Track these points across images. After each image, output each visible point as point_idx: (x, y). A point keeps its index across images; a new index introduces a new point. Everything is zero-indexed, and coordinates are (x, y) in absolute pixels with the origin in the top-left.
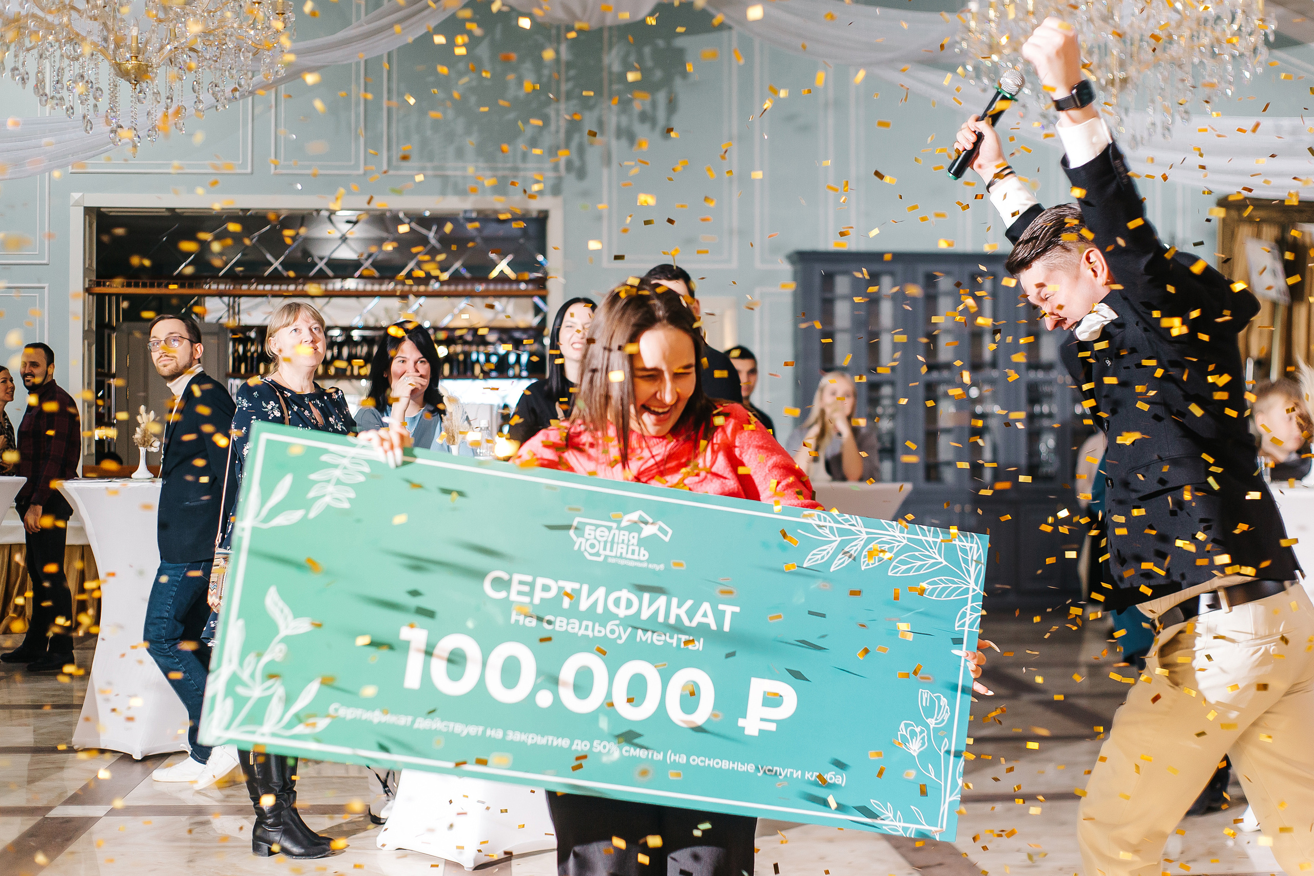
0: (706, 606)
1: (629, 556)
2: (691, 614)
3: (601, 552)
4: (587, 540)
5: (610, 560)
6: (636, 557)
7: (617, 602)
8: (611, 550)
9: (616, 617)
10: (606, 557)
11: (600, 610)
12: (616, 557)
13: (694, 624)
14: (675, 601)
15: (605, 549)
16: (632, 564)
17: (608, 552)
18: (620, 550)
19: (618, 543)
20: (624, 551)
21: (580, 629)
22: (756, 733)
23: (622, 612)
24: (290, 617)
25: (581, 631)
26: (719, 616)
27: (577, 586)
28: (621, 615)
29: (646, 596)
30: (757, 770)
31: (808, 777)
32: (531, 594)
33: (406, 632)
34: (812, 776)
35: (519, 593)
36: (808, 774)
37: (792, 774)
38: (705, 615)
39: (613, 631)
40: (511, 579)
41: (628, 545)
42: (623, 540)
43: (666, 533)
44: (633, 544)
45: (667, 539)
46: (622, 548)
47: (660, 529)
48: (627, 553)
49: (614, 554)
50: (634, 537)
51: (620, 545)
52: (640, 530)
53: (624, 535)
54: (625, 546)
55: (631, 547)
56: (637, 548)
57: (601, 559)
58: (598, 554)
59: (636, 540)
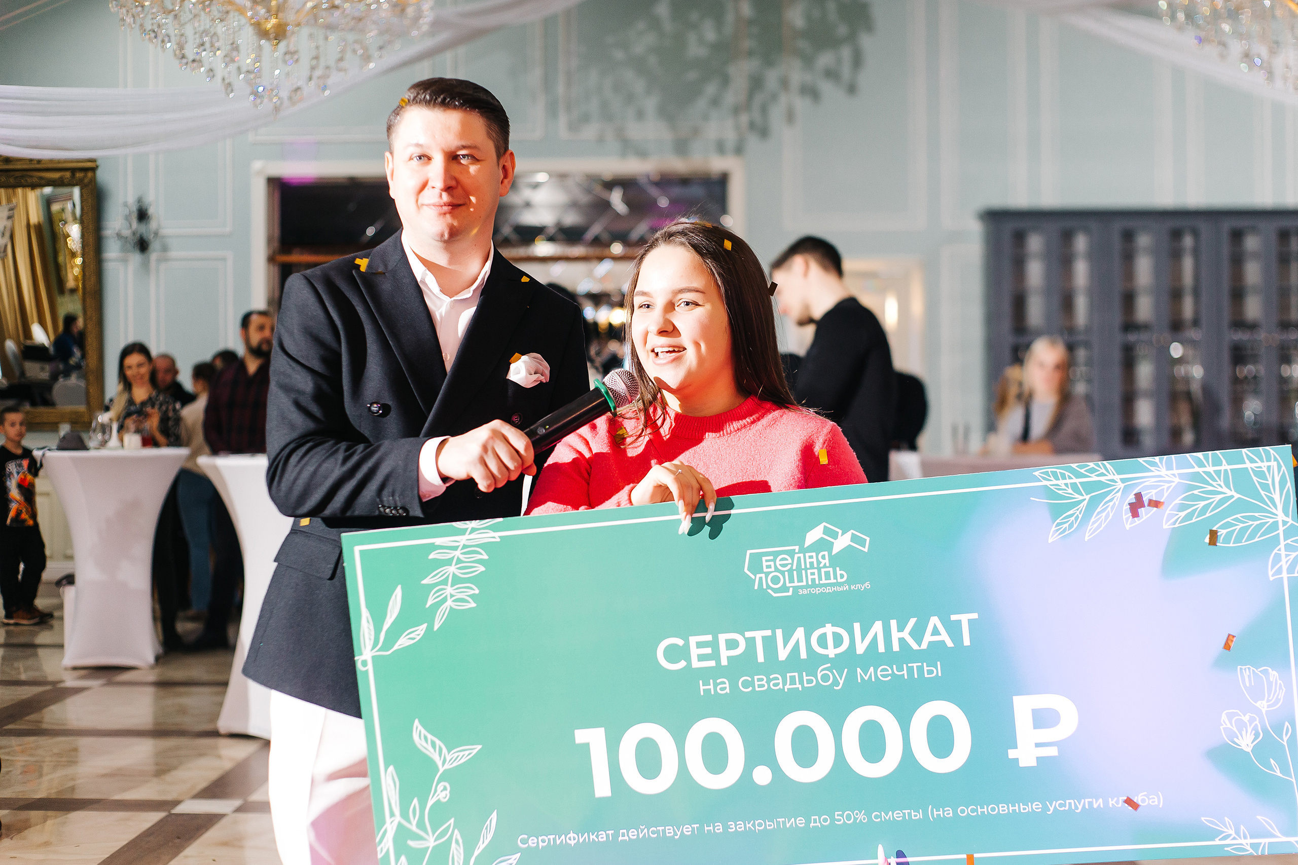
0: (934, 621)
1: (823, 581)
2: (918, 634)
3: (788, 585)
4: (767, 574)
5: (801, 592)
6: (833, 581)
7: (822, 641)
8: (800, 580)
9: (825, 659)
10: (796, 589)
11: (803, 655)
12: (807, 586)
13: (924, 646)
14: (893, 623)
15: (791, 581)
16: (829, 590)
17: (796, 584)
18: (810, 577)
19: (806, 569)
20: (816, 577)
21: (784, 684)
22: (1034, 763)
23: (831, 652)
24: (444, 750)
25: (787, 686)
26: (954, 629)
27: (768, 633)
28: (832, 655)
29: (857, 626)
30: (1045, 808)
31: (1112, 804)
32: (716, 655)
33: (581, 736)
34: (1117, 802)
35: (701, 658)
36: (1112, 801)
37: (1090, 803)
38: (936, 632)
39: (825, 678)
40: (687, 645)
41: (819, 569)
42: (812, 563)
43: (862, 542)
44: (825, 566)
45: (866, 550)
46: (813, 574)
47: (854, 538)
48: (820, 579)
49: (804, 583)
50: (823, 557)
51: (809, 571)
52: (829, 546)
53: (811, 557)
54: (816, 571)
55: (823, 570)
56: (831, 569)
57: (790, 593)
58: (785, 589)
59: (827, 561)
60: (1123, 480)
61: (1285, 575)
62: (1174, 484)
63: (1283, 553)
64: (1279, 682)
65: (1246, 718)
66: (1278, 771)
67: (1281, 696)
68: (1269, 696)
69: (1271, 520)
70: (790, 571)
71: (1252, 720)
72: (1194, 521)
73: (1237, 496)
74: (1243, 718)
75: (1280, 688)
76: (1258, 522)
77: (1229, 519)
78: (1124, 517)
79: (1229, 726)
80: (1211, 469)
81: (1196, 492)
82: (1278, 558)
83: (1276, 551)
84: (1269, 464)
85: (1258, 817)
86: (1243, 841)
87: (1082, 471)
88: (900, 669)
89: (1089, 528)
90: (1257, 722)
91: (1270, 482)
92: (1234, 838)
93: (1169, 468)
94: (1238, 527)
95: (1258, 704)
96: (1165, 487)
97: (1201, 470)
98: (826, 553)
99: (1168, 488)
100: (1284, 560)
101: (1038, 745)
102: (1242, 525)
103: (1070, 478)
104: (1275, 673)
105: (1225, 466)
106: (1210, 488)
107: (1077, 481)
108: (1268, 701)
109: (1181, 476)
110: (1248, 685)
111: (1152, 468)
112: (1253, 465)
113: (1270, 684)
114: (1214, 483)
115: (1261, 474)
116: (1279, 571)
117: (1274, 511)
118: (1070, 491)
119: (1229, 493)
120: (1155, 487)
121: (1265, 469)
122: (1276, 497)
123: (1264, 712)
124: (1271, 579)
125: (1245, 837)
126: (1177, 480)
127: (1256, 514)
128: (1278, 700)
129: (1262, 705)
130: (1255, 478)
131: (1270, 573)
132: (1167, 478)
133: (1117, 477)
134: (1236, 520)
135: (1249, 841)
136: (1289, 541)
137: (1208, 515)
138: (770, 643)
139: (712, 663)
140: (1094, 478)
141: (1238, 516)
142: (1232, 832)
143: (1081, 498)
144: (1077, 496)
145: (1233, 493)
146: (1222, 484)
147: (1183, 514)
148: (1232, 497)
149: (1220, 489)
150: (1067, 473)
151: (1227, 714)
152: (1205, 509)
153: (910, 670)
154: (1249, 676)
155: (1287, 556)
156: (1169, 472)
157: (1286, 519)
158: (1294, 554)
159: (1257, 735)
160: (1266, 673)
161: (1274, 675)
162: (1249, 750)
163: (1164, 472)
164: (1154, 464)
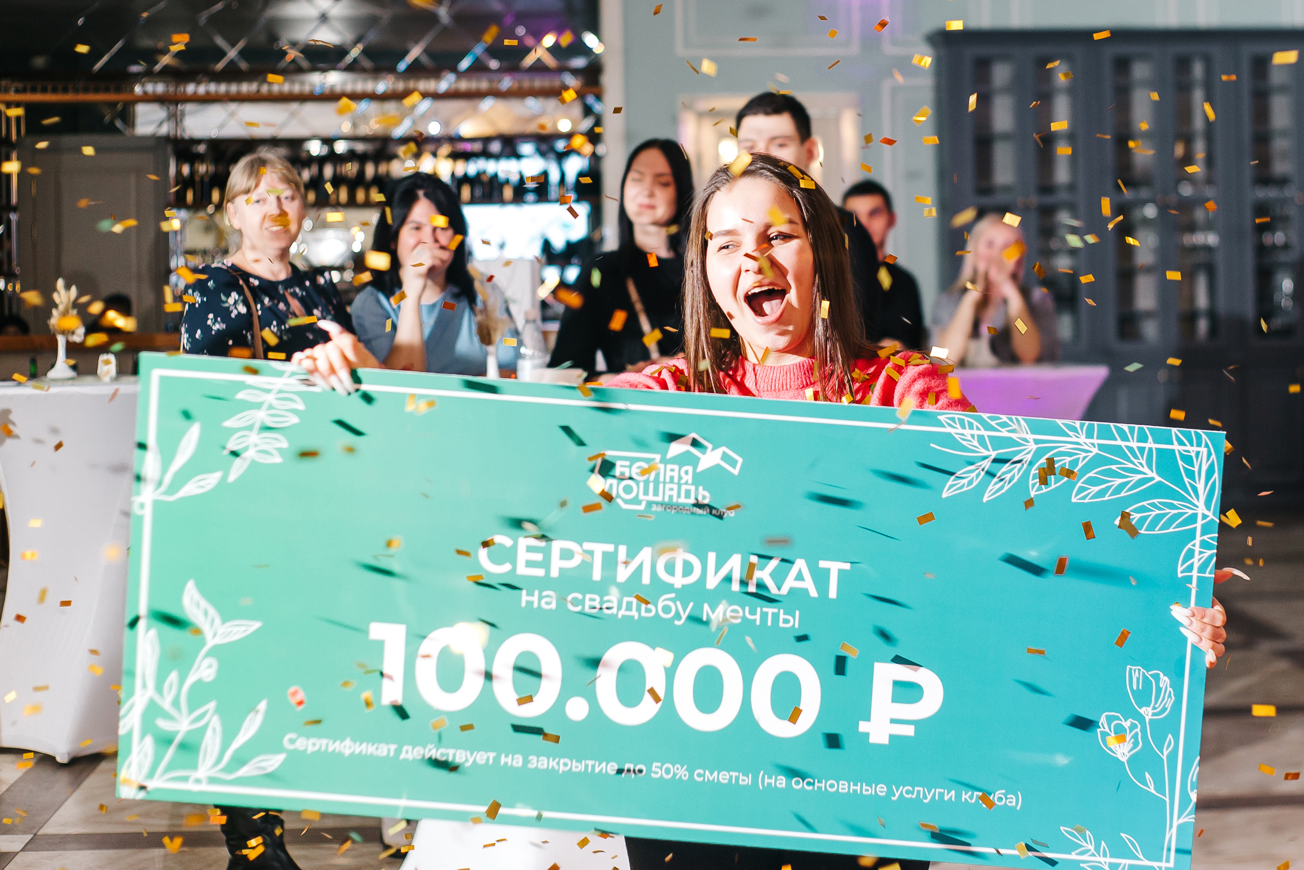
0: (800, 564)
1: (682, 500)
2: (779, 576)
3: (641, 497)
4: (620, 482)
5: (654, 508)
6: (693, 501)
7: (670, 568)
8: (656, 493)
9: (669, 588)
10: (650, 504)
11: (646, 580)
12: (662, 503)
13: (784, 590)
14: (754, 560)
15: (646, 493)
17: (651, 497)
18: (668, 493)
19: (665, 483)
20: (675, 493)
21: (619, 608)
22: (885, 741)
23: (678, 581)
24: (218, 621)
25: (623, 612)
26: (821, 578)
27: (610, 548)
28: (678, 585)
29: (712, 557)
30: (890, 793)
31: (966, 799)
32: (546, 564)
33: (377, 631)
34: (971, 798)
35: (530, 564)
36: (965, 795)
37: (941, 795)
38: (799, 577)
39: (667, 609)
40: (515, 547)
41: (679, 485)
42: (672, 478)
43: (733, 463)
44: (686, 483)
45: (736, 472)
46: (672, 489)
47: (725, 457)
48: (679, 496)
49: (659, 499)
50: (687, 473)
51: (668, 486)
52: (695, 462)
53: (672, 470)
54: (675, 487)
55: (684, 488)
56: (693, 488)
57: (642, 507)
58: (636, 501)
59: (689, 478)
60: (1036, 442)
61: (1195, 574)
62: (1091, 455)
63: (1197, 549)
64: (1169, 689)
65: (1127, 724)
66: (1152, 787)
67: (1169, 706)
68: (1156, 703)
69: (1191, 512)
70: (647, 483)
71: (1133, 727)
72: (1106, 498)
73: (1158, 479)
74: (1124, 723)
75: (1170, 696)
76: (1176, 511)
77: (1145, 503)
78: (1031, 482)
79: (1107, 730)
80: (1134, 444)
81: (1114, 467)
82: (1191, 554)
83: (1189, 546)
84: (1198, 449)
85: (1123, 835)
86: (1102, 859)
87: (993, 423)
88: (753, 612)
89: (990, 487)
90: (1138, 730)
91: (1196, 469)
92: (1093, 855)
93: (1089, 435)
94: (1154, 513)
95: (1142, 711)
96: (1081, 456)
97: (1123, 444)
98: (690, 468)
99: (1084, 458)
100: (1197, 556)
101: (893, 721)
102: (1158, 512)
103: (978, 429)
104: (1166, 678)
105: (1150, 444)
106: (1131, 466)
107: (986, 433)
108: (1154, 708)
109: (1101, 447)
110: (1135, 688)
111: (1071, 433)
112: (1181, 448)
113: (1159, 690)
114: (1135, 461)
115: (1188, 459)
116: (1190, 568)
117: (1196, 502)
118: (976, 443)
119: (1150, 474)
120: (1070, 454)
121: (1193, 455)
122: (1200, 486)
123: (1147, 720)
124: (1180, 575)
125: (1105, 855)
126: (1095, 450)
127: (1175, 502)
128: (1164, 709)
129: (1147, 712)
130: (1180, 463)
131: (1180, 569)
132: (1086, 447)
133: (1031, 437)
134: (1153, 505)
135: (1109, 860)
136: (1205, 537)
137: (1122, 494)
138: (610, 561)
139: (540, 572)
140: (1004, 433)
141: (1155, 501)
142: (1092, 848)
143: (986, 453)
144: (982, 450)
145: (1154, 475)
146: (1144, 463)
147: (1097, 489)
148: (1153, 479)
149: (1141, 469)
150: (975, 423)
151: (1107, 717)
152: (1121, 487)
153: (764, 616)
154: (1138, 679)
155: (1201, 553)
156: (1088, 441)
157: (1207, 513)
158: (1209, 552)
159: (1136, 744)
160: (1157, 677)
161: (1165, 680)
162: (1124, 759)
163: (1082, 439)
164: (1074, 429)
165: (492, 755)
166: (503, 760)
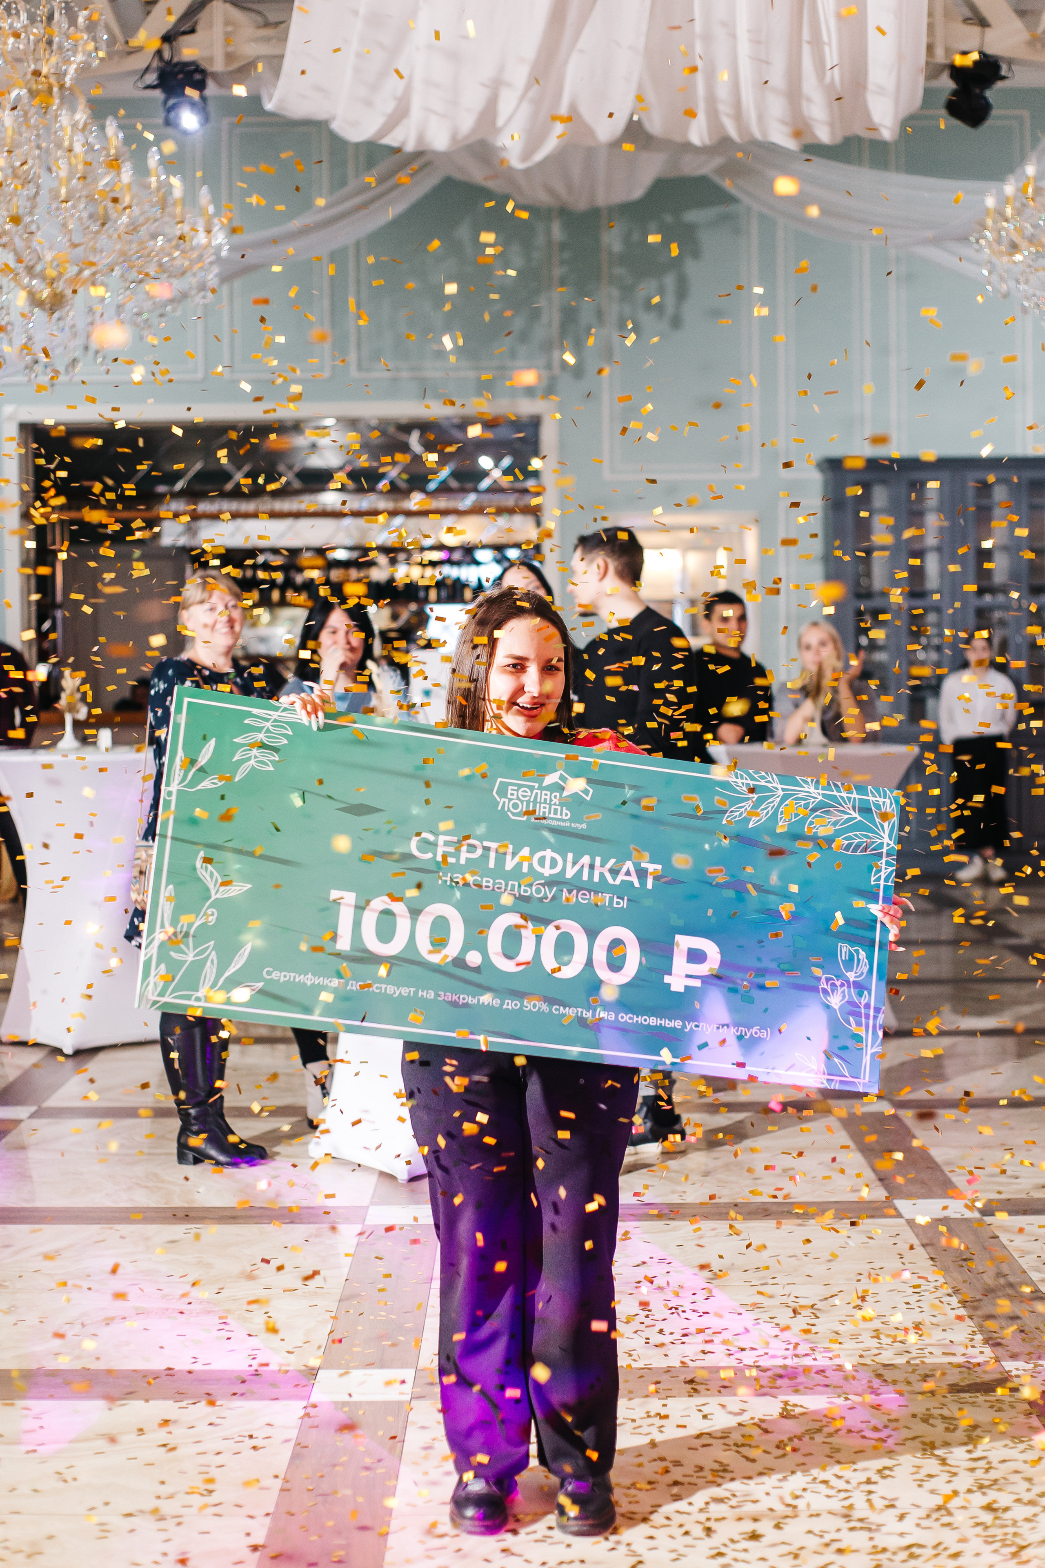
0: (629, 865)
1: (552, 815)
2: (615, 872)
4: (509, 799)
6: (559, 816)
7: (543, 862)
9: (541, 876)
11: (527, 870)
13: (618, 882)
14: (598, 860)
16: (555, 823)
18: (543, 810)
19: (540, 803)
20: (547, 811)
22: (681, 989)
23: (547, 872)
26: (642, 874)
28: (547, 874)
29: (570, 856)
30: (684, 1026)
31: (733, 1032)
33: (336, 894)
34: (737, 1030)
36: (734, 1028)
38: (628, 873)
40: (436, 841)
41: (550, 805)
42: (545, 800)
43: (587, 792)
44: (555, 804)
45: (588, 798)
46: (545, 808)
48: (550, 813)
50: (555, 797)
51: (543, 806)
52: (561, 790)
53: (546, 795)
54: (547, 806)
55: (553, 807)
56: (559, 808)
59: (557, 800)
60: (783, 791)
61: (882, 882)
63: (884, 866)
64: (866, 960)
65: (838, 983)
66: (855, 1027)
67: (865, 972)
68: (857, 969)
69: (880, 841)
70: (528, 802)
71: (843, 985)
73: (859, 818)
74: (835, 982)
75: (866, 965)
76: (870, 840)
77: (851, 834)
78: (779, 817)
79: (825, 986)
80: (845, 794)
81: (832, 809)
82: (880, 869)
83: (879, 863)
84: (885, 798)
85: (836, 1060)
86: (822, 1077)
87: (756, 777)
89: (753, 819)
90: (846, 987)
92: (816, 1073)
93: (816, 787)
94: (856, 841)
95: (848, 974)
96: (812, 801)
97: (838, 794)
98: (558, 794)
100: (884, 871)
101: (687, 976)
102: (859, 840)
103: (746, 779)
105: (855, 794)
106: (842, 809)
107: (751, 782)
108: (856, 973)
109: (824, 795)
110: (844, 958)
111: (805, 786)
112: (874, 798)
113: (859, 960)
114: (846, 805)
115: (878, 806)
116: (879, 879)
117: (883, 834)
118: (746, 790)
119: (855, 815)
121: (882, 802)
122: (886, 824)
123: (852, 981)
124: (873, 883)
125: (824, 1074)
126: (820, 798)
127: (870, 834)
128: (862, 974)
129: (851, 975)
130: (874, 809)
131: (873, 879)
133: (780, 787)
134: (856, 835)
135: (826, 1077)
136: (889, 858)
137: (838, 828)
141: (858, 833)
142: (815, 1068)
143: (751, 795)
145: (857, 815)
146: (851, 807)
148: (856, 818)
149: (849, 811)
150: (744, 775)
151: (825, 978)
152: (836, 823)
154: (846, 953)
155: (886, 868)
156: (816, 791)
157: (890, 842)
158: (891, 869)
159: (844, 997)
160: (857, 952)
161: (863, 954)
162: (836, 1007)
163: (812, 789)
164: (806, 782)
165: (412, 990)
166: (420, 993)
